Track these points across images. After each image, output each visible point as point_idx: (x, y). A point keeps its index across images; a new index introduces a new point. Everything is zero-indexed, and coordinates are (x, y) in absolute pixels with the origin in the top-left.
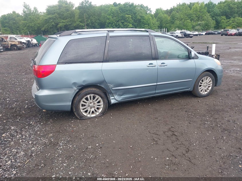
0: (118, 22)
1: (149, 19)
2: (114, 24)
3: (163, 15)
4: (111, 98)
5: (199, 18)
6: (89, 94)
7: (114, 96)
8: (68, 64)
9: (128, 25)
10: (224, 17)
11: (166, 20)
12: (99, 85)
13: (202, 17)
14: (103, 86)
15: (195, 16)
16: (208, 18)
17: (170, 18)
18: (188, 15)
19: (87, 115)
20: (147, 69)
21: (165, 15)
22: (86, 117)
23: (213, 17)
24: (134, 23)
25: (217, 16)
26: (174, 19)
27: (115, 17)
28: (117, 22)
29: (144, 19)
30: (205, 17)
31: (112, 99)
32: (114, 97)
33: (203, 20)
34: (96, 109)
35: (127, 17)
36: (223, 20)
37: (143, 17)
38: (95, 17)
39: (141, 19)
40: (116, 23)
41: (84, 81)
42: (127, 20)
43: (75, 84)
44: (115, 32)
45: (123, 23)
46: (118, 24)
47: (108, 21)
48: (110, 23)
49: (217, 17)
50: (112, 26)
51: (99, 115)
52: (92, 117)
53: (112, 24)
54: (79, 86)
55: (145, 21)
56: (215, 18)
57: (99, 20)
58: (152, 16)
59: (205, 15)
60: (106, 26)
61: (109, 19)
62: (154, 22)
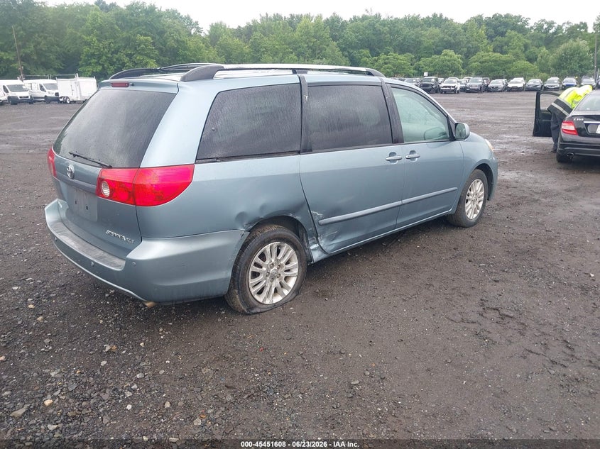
0: (116, 52)
1: (200, 49)
2: (104, 58)
3: (230, 41)
4: (312, 248)
5: (314, 51)
6: (269, 242)
7: (318, 242)
8: (223, 161)
9: (144, 61)
10: (366, 52)
11: (239, 53)
12: (291, 215)
13: (321, 50)
14: (298, 218)
15: (306, 45)
16: (333, 51)
17: (250, 47)
18: (289, 44)
19: (264, 300)
20: (387, 167)
21: (237, 41)
22: (261, 306)
23: (343, 50)
24: (161, 58)
25: (353, 48)
26: (258, 51)
27: (106, 39)
28: (113, 53)
29: (185, 49)
30: (328, 50)
31: (314, 250)
32: (317, 245)
33: (324, 56)
34: (283, 281)
35: (141, 42)
36: (365, 58)
37: (184, 42)
38: (45, 38)
39: (177, 49)
40: (109, 55)
41: (263, 208)
42: (143, 49)
43: (241, 216)
44: (309, 72)
45: (130, 56)
46: (117, 59)
47: (86, 49)
48: (93, 55)
49: (352, 51)
50: (100, 64)
51: (289, 296)
52: (275, 304)
53: (99, 58)
54: (250, 223)
55: (188, 53)
56: (348, 52)
57: (58, 45)
58: (204, 40)
59: (328, 46)
60: (80, 63)
61: (88, 44)
62: (211, 56)
